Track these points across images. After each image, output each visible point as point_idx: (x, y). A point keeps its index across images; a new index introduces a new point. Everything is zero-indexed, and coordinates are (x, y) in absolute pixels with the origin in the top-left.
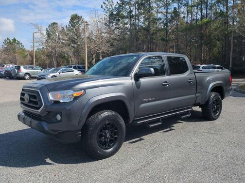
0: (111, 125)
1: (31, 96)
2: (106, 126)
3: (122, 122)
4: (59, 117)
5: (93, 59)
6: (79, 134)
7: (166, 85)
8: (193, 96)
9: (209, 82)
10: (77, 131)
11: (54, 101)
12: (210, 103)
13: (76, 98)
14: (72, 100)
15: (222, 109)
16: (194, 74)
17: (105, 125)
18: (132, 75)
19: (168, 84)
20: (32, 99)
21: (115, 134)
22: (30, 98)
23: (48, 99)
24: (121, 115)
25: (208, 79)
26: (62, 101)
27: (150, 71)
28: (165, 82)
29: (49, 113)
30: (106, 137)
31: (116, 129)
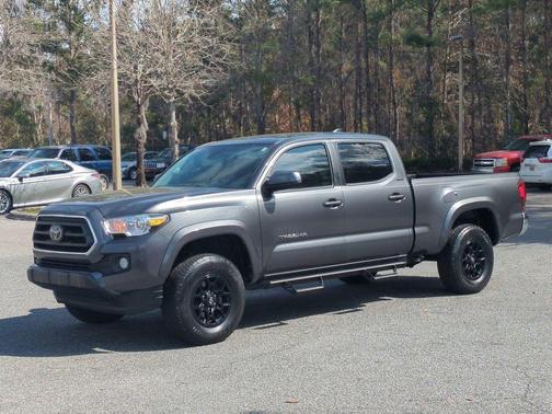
0: (216, 281)
1: (65, 229)
2: (207, 285)
3: (238, 277)
4: (124, 263)
5: (139, 123)
6: (160, 294)
7: (335, 205)
8: (407, 231)
9: (451, 199)
10: (157, 288)
11: (114, 235)
12: (455, 251)
13: (154, 229)
14: (147, 231)
15: (494, 267)
16: (406, 181)
17: (206, 280)
18: (258, 185)
19: (338, 205)
20: (68, 234)
21: (224, 301)
22: (64, 232)
23: (103, 232)
24: (235, 264)
25: (447, 191)
26: (129, 234)
27: (294, 177)
28: (331, 200)
29: (106, 256)
30: (207, 305)
31: (226, 289)
